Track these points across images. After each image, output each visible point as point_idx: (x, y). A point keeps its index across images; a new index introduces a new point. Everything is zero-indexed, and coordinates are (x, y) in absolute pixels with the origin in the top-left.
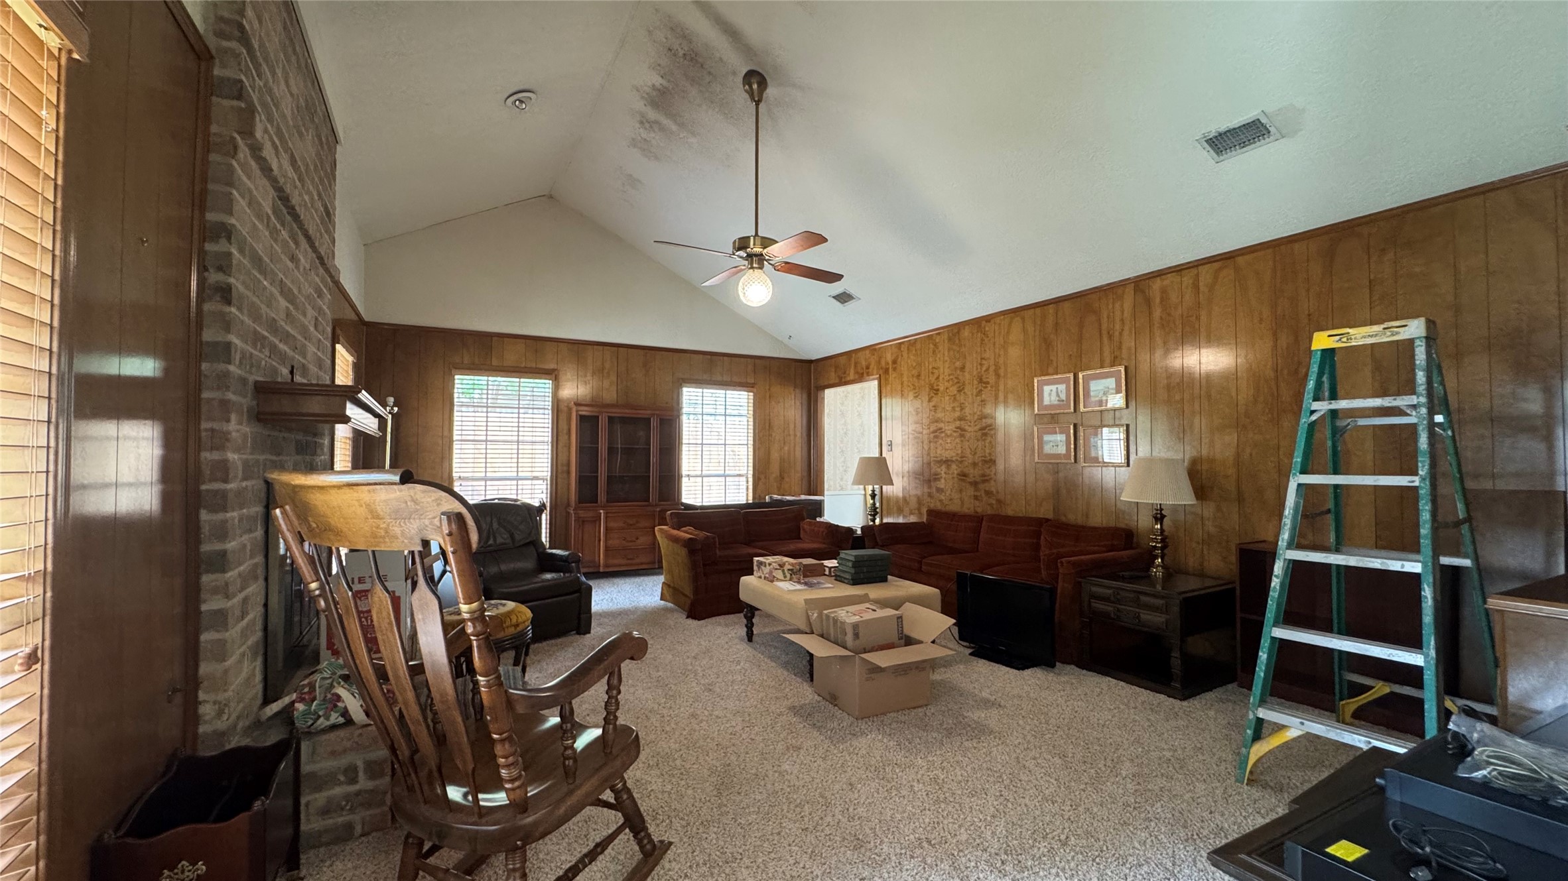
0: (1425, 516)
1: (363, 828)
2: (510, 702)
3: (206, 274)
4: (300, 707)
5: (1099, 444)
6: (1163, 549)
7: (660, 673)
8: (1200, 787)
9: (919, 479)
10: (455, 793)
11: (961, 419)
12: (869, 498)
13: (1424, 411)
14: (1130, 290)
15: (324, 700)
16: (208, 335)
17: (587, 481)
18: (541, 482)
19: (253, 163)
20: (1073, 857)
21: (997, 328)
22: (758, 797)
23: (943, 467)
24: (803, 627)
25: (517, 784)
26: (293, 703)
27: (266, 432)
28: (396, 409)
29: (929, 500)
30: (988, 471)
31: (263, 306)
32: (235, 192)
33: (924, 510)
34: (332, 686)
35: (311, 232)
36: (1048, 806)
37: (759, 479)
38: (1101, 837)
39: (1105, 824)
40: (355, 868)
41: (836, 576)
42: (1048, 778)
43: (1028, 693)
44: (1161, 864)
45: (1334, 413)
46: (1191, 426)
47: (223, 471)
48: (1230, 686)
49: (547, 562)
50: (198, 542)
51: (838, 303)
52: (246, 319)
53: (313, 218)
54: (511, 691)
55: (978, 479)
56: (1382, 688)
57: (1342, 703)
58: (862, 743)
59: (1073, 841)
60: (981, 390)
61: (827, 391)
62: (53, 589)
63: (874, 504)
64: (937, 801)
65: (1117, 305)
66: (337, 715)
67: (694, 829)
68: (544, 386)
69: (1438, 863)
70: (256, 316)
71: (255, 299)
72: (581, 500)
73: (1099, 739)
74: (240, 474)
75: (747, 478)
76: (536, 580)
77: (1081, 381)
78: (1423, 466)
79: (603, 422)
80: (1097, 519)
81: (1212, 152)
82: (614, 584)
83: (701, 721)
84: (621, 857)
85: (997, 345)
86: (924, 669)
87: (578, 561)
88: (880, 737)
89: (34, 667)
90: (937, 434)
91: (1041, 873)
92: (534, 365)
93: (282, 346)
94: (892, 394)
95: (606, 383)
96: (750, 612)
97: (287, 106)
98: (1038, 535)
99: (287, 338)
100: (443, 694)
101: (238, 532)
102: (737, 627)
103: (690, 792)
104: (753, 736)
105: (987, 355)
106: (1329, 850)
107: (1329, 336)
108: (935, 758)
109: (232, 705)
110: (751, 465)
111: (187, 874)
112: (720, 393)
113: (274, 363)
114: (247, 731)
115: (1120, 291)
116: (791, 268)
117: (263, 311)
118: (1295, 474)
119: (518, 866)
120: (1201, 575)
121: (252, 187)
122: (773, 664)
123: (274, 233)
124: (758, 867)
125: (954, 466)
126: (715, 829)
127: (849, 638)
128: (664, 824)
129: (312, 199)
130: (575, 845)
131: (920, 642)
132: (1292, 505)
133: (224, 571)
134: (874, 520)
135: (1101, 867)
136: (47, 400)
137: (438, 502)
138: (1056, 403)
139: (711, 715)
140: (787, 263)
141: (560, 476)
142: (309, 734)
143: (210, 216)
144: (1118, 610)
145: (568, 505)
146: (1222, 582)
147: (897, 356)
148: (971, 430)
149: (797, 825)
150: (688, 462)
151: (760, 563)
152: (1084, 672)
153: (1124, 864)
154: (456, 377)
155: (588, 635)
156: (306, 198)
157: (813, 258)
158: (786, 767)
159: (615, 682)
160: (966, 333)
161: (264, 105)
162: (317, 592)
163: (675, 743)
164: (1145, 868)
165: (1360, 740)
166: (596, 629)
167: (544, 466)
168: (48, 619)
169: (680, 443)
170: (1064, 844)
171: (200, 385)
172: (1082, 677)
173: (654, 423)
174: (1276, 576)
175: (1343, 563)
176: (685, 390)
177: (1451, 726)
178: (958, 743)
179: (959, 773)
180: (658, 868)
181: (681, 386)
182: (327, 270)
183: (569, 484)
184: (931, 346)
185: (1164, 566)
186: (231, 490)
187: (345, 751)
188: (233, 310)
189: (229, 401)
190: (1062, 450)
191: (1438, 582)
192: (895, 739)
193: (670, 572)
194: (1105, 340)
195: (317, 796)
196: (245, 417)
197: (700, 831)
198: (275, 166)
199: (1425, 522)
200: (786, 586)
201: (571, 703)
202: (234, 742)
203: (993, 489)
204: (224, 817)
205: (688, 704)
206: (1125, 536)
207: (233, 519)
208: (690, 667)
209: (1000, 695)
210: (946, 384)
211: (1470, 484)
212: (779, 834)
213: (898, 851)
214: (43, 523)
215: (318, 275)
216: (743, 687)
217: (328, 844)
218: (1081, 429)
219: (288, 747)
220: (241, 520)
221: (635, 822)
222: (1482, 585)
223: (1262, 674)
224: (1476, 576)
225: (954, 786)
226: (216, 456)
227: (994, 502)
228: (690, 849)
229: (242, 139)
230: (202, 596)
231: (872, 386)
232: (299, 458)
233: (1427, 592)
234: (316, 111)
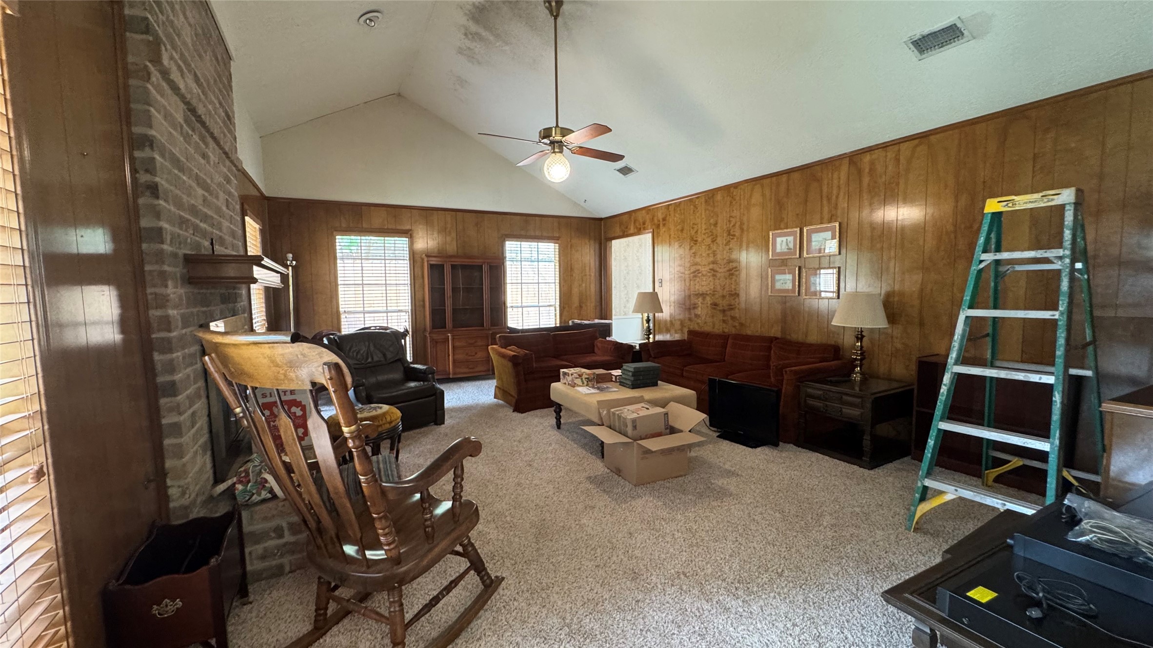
0: (1061, 341)
1: (290, 567)
2: (383, 492)
3: (137, 175)
4: (240, 487)
5: (818, 282)
6: (861, 360)
7: (495, 453)
8: (880, 533)
9: (682, 307)
10: (350, 550)
11: (714, 263)
12: (645, 322)
13: (1067, 261)
14: (846, 162)
15: (256, 482)
16: (145, 223)
17: (438, 313)
18: (404, 314)
19: (164, 84)
20: (786, 585)
21: (742, 193)
22: (565, 543)
23: (700, 299)
24: (596, 419)
25: (392, 546)
26: (234, 484)
27: (196, 291)
28: (294, 263)
29: (689, 323)
30: (733, 302)
31: (184, 197)
32: (152, 109)
33: (686, 330)
34: (260, 473)
35: (216, 135)
36: (769, 548)
37: (564, 308)
38: (807, 570)
39: (810, 561)
40: (287, 595)
41: (620, 382)
42: (770, 528)
43: (758, 465)
44: (848, 589)
45: (997, 262)
46: (888, 268)
47: (166, 324)
48: (906, 459)
49: (411, 374)
50: (155, 375)
51: (621, 175)
52: (172, 208)
53: (216, 122)
54: (384, 484)
55: (726, 308)
56: (1016, 462)
57: (986, 472)
58: (639, 503)
59: (786, 573)
60: (729, 241)
61: (613, 242)
62: (49, 423)
63: (649, 327)
64: (691, 546)
65: (836, 176)
66: (266, 492)
67: (520, 567)
68: (402, 243)
69: (1048, 605)
70: (179, 205)
71: (178, 192)
72: (434, 327)
73: (808, 499)
74: (180, 324)
75: (555, 307)
76: (403, 387)
77: (805, 234)
78: (1063, 304)
79: (447, 270)
80: (814, 338)
81: (916, 51)
82: (460, 386)
83: (524, 488)
84: (470, 587)
85: (742, 206)
86: (683, 450)
87: (433, 373)
88: (651, 499)
89: (42, 479)
90: (695, 274)
91: (763, 597)
92: (394, 227)
93: (202, 225)
94: (663, 242)
95: (448, 239)
96: (558, 408)
97: (187, 35)
98: (770, 348)
99: (205, 218)
100: (335, 488)
101: (182, 366)
102: (549, 417)
103: (517, 540)
104: (560, 499)
105: (733, 214)
106: (969, 594)
107: (999, 202)
108: (690, 514)
109: (191, 487)
110: (558, 298)
111: (169, 607)
112: (534, 244)
113: (197, 239)
114: (205, 503)
115: (837, 163)
116: (584, 151)
117: (185, 200)
118: (964, 309)
119: (396, 599)
120: (890, 379)
121: (166, 104)
122: (576, 446)
123: (187, 138)
124: (565, 593)
125: (708, 298)
126: (535, 566)
127: (629, 430)
128: (499, 563)
129: (215, 108)
130: (438, 578)
131: (681, 431)
132: (961, 332)
133: (175, 396)
134: (648, 338)
135: (806, 592)
136: (25, 287)
137: (320, 355)
138: (786, 250)
139: (531, 484)
140: (581, 147)
141: (417, 309)
142: (248, 505)
143: (137, 130)
144: (826, 406)
145: (425, 330)
146: (904, 384)
147: (666, 215)
148: (722, 271)
149: (592, 563)
150: (512, 295)
151: (565, 374)
152: (800, 449)
153: (822, 590)
154: (337, 237)
155: (443, 426)
156: (210, 107)
157: (601, 144)
158: (584, 521)
159: (459, 472)
160: (719, 197)
161: (169, 36)
162: (241, 415)
163: (506, 504)
164: (837, 593)
165: (998, 503)
166: (448, 421)
167: (405, 303)
168: (48, 444)
169: (505, 284)
170: (780, 575)
171: (142, 260)
172: (798, 453)
173: (485, 268)
174: (945, 385)
175: (995, 376)
176: (507, 243)
177: (1066, 502)
178: (707, 503)
179: (707, 525)
180: (496, 594)
181: (504, 241)
182: (232, 162)
183: (425, 316)
184: (692, 207)
185: (862, 373)
186: (174, 337)
187: (273, 516)
188: (161, 202)
189: (166, 271)
190: (789, 286)
191: (1066, 391)
192: (662, 500)
193: (500, 379)
194: (825, 202)
195: (257, 546)
196: (179, 282)
197: (524, 568)
198: (182, 86)
199: (1060, 346)
200: (584, 390)
201: (428, 490)
202: (196, 513)
203: (737, 315)
204: (191, 568)
205: (515, 476)
206: (835, 351)
207: (178, 357)
208: (516, 449)
209: (738, 467)
210: (703, 236)
211: (1097, 313)
212: (579, 569)
213: (663, 581)
214: (35, 377)
215: (225, 166)
216: (554, 463)
217: (266, 578)
218: (804, 270)
219: (232, 517)
220: (184, 358)
221: (477, 565)
222: (1099, 388)
223: (929, 455)
224: (1095, 382)
225: (703, 534)
226: (158, 313)
227: (737, 324)
228: (517, 580)
229: (154, 66)
230: (162, 413)
231: (647, 238)
232: (223, 306)
233: (1057, 398)
234: (211, 36)
